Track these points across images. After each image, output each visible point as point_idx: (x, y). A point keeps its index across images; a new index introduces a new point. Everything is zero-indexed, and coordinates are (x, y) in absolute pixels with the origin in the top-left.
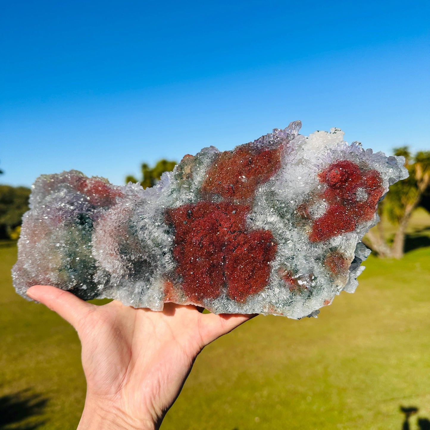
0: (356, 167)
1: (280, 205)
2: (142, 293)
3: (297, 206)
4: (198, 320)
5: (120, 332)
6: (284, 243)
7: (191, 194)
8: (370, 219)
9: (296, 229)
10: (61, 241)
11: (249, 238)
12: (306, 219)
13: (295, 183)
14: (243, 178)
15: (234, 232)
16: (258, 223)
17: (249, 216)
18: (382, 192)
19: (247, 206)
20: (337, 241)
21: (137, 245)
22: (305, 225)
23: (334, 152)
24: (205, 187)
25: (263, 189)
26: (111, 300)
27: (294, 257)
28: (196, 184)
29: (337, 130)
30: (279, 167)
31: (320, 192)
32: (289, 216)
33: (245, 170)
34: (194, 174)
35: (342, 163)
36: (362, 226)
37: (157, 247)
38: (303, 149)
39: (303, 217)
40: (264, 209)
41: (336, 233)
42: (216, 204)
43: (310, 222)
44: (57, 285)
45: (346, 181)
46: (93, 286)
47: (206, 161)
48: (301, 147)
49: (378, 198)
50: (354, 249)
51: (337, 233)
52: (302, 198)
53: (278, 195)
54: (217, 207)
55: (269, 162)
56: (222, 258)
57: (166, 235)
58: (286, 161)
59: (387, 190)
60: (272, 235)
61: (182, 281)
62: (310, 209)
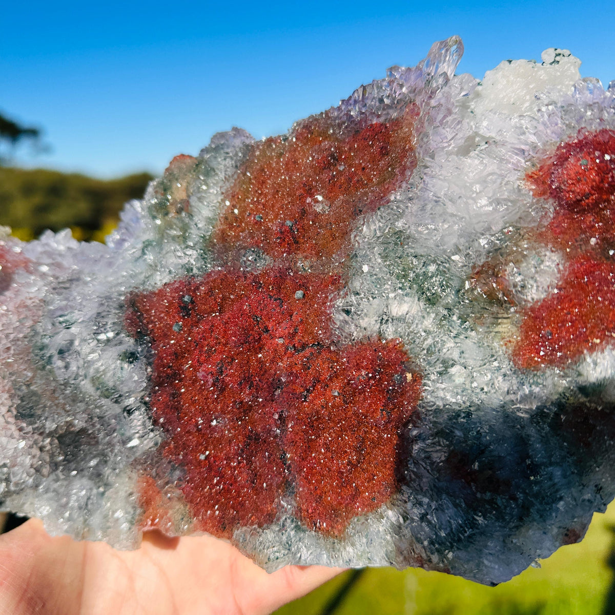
1: (424, 270)
3: (474, 267)
4: (231, 566)
5: (43, 606)
6: (440, 373)
7: (189, 252)
9: (473, 333)
11: (343, 364)
12: (500, 303)
13: (466, 203)
14: (317, 201)
15: (304, 346)
16: (366, 319)
17: (340, 303)
19: (332, 276)
20: (603, 365)
21: (57, 395)
22: (500, 321)
23: (567, 109)
24: (223, 232)
25: (373, 227)
28: (200, 226)
29: (560, 54)
30: (414, 164)
31: (536, 224)
32: (450, 299)
33: (322, 182)
34: (194, 201)
35: (595, 136)
37: (108, 398)
38: (472, 112)
39: (492, 298)
40: (379, 282)
41: (597, 344)
42: (252, 274)
43: (516, 312)
47: (224, 166)
48: (468, 107)
51: (601, 342)
52: (486, 246)
53: (415, 240)
54: (256, 283)
55: (384, 152)
56: (276, 417)
57: (126, 366)
58: (432, 146)
60: (405, 353)
61: (179, 479)
62: (513, 275)
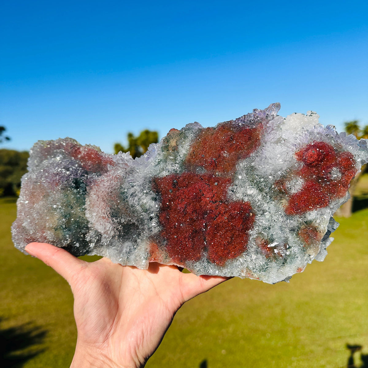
0: (331, 149)
1: (259, 180)
2: (129, 253)
3: (276, 181)
4: (180, 279)
5: (109, 287)
6: (262, 214)
7: (177, 165)
8: (342, 196)
9: (274, 202)
10: (58, 204)
11: (229, 208)
12: (283, 193)
13: (275, 160)
14: (225, 153)
15: (216, 201)
16: (238, 194)
17: (230, 188)
18: (355, 173)
19: (228, 179)
20: (312, 215)
21: (127, 209)
22: (282, 199)
23: (311, 133)
24: (189, 159)
25: (244, 164)
26: (101, 257)
27: (271, 227)
28: (181, 156)
29: (313, 113)
30: (259, 145)
31: (297, 169)
32: (267, 190)
33: (227, 146)
34: (180, 147)
35: (318, 144)
36: (335, 203)
37: (145, 212)
38: (281, 129)
39: (280, 191)
40: (244, 182)
41: (311, 208)
42: (200, 175)
43: (287, 196)
44: (53, 243)
45: (321, 161)
46: (85, 244)
47: (191, 136)
48: (280, 127)
49: (352, 178)
50: (327, 223)
51: (313, 208)
52: (280, 174)
53: (257, 170)
54: (202, 178)
55: (250, 139)
56: (204, 224)
57: (153, 202)
58: (266, 139)
59: (359, 171)
60: (251, 207)
61: (167, 244)
62: (288, 185)
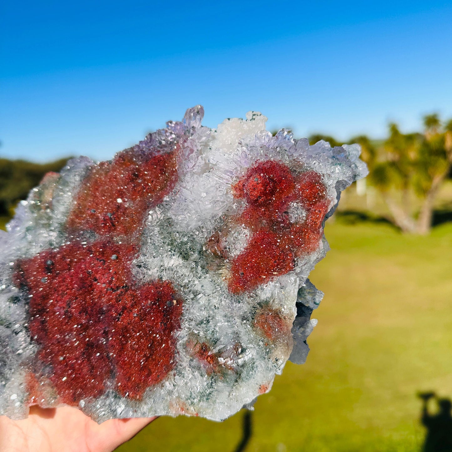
0: (284, 169)
1: (181, 240)
3: (207, 238)
6: (192, 299)
7: (52, 233)
8: (314, 249)
9: (208, 275)
12: (220, 258)
13: (198, 204)
14: (125, 201)
15: (118, 288)
16: (151, 270)
17: (135, 261)
18: (327, 207)
19: (132, 245)
20: (267, 291)
22: (220, 267)
23: (252, 148)
24: (72, 220)
25: (154, 216)
27: (210, 318)
28: (59, 217)
29: (255, 115)
30: (176, 180)
31: (236, 213)
32: (196, 255)
33: (129, 189)
34: (55, 202)
35: (264, 165)
36: (303, 262)
37: (2, 325)
38: (210, 149)
39: (216, 255)
40: (156, 248)
41: (264, 279)
42: (87, 246)
43: (227, 262)
45: (272, 193)
48: (208, 145)
49: (322, 216)
50: (294, 301)
51: (266, 277)
52: (212, 226)
53: (176, 224)
54: (90, 251)
55: (162, 172)
56: (102, 332)
58: (185, 171)
59: (334, 201)
60: (173, 289)
61: (49, 373)
62: (223, 242)
